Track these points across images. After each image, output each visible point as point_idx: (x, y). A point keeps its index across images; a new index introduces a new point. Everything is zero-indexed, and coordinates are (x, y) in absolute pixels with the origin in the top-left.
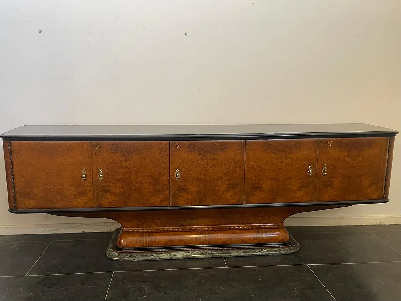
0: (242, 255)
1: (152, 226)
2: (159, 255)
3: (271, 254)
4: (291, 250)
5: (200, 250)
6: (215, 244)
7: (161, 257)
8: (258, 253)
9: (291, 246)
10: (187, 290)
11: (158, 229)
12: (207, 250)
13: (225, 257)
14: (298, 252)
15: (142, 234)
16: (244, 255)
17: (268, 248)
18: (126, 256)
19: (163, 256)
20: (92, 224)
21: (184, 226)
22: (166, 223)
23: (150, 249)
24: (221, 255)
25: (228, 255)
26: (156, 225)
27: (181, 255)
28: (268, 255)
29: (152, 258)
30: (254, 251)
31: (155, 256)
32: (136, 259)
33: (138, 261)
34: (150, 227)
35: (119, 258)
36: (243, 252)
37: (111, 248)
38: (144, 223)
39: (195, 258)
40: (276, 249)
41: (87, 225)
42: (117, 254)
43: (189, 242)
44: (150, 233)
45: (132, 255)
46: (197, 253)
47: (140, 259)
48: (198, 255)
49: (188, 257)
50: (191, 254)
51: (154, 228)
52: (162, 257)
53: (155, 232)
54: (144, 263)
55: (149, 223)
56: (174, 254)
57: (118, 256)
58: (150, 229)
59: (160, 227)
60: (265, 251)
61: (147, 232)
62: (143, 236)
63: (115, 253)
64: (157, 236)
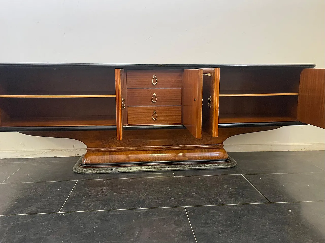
0: (188, 169)
1: (112, 146)
2: (118, 169)
3: (212, 168)
4: (229, 165)
5: (153, 165)
6: (166, 161)
7: (119, 171)
8: (201, 167)
9: (230, 162)
10: (139, 191)
11: (118, 149)
12: (158, 165)
13: (174, 171)
14: (235, 166)
15: (104, 152)
16: (190, 169)
17: (210, 164)
18: (90, 170)
19: (121, 169)
20: (62, 150)
21: (139, 146)
22: (124, 143)
23: (110, 164)
24: (171, 169)
25: (176, 169)
26: (116, 145)
27: (136, 169)
28: (210, 169)
29: (112, 171)
30: (198, 166)
31: (114, 170)
32: (98, 172)
33: (100, 174)
34: (111, 147)
35: (83, 172)
36: (189, 167)
37: (77, 165)
38: (105, 143)
39: (149, 171)
40: (216, 164)
41: (58, 150)
42: (82, 169)
43: (144, 159)
44: (111, 152)
45: (95, 169)
46: (150, 167)
47: (102, 172)
48: (151, 169)
49: (142, 170)
50: (145, 168)
51: (114, 148)
52: (121, 171)
53: (115, 151)
54: (104, 175)
55: (109, 143)
56: (130, 168)
57: (83, 170)
58: (111, 149)
59: (120, 147)
60: (207, 165)
61: (108, 151)
62: (104, 155)
63: (80, 168)
64: (116, 154)
